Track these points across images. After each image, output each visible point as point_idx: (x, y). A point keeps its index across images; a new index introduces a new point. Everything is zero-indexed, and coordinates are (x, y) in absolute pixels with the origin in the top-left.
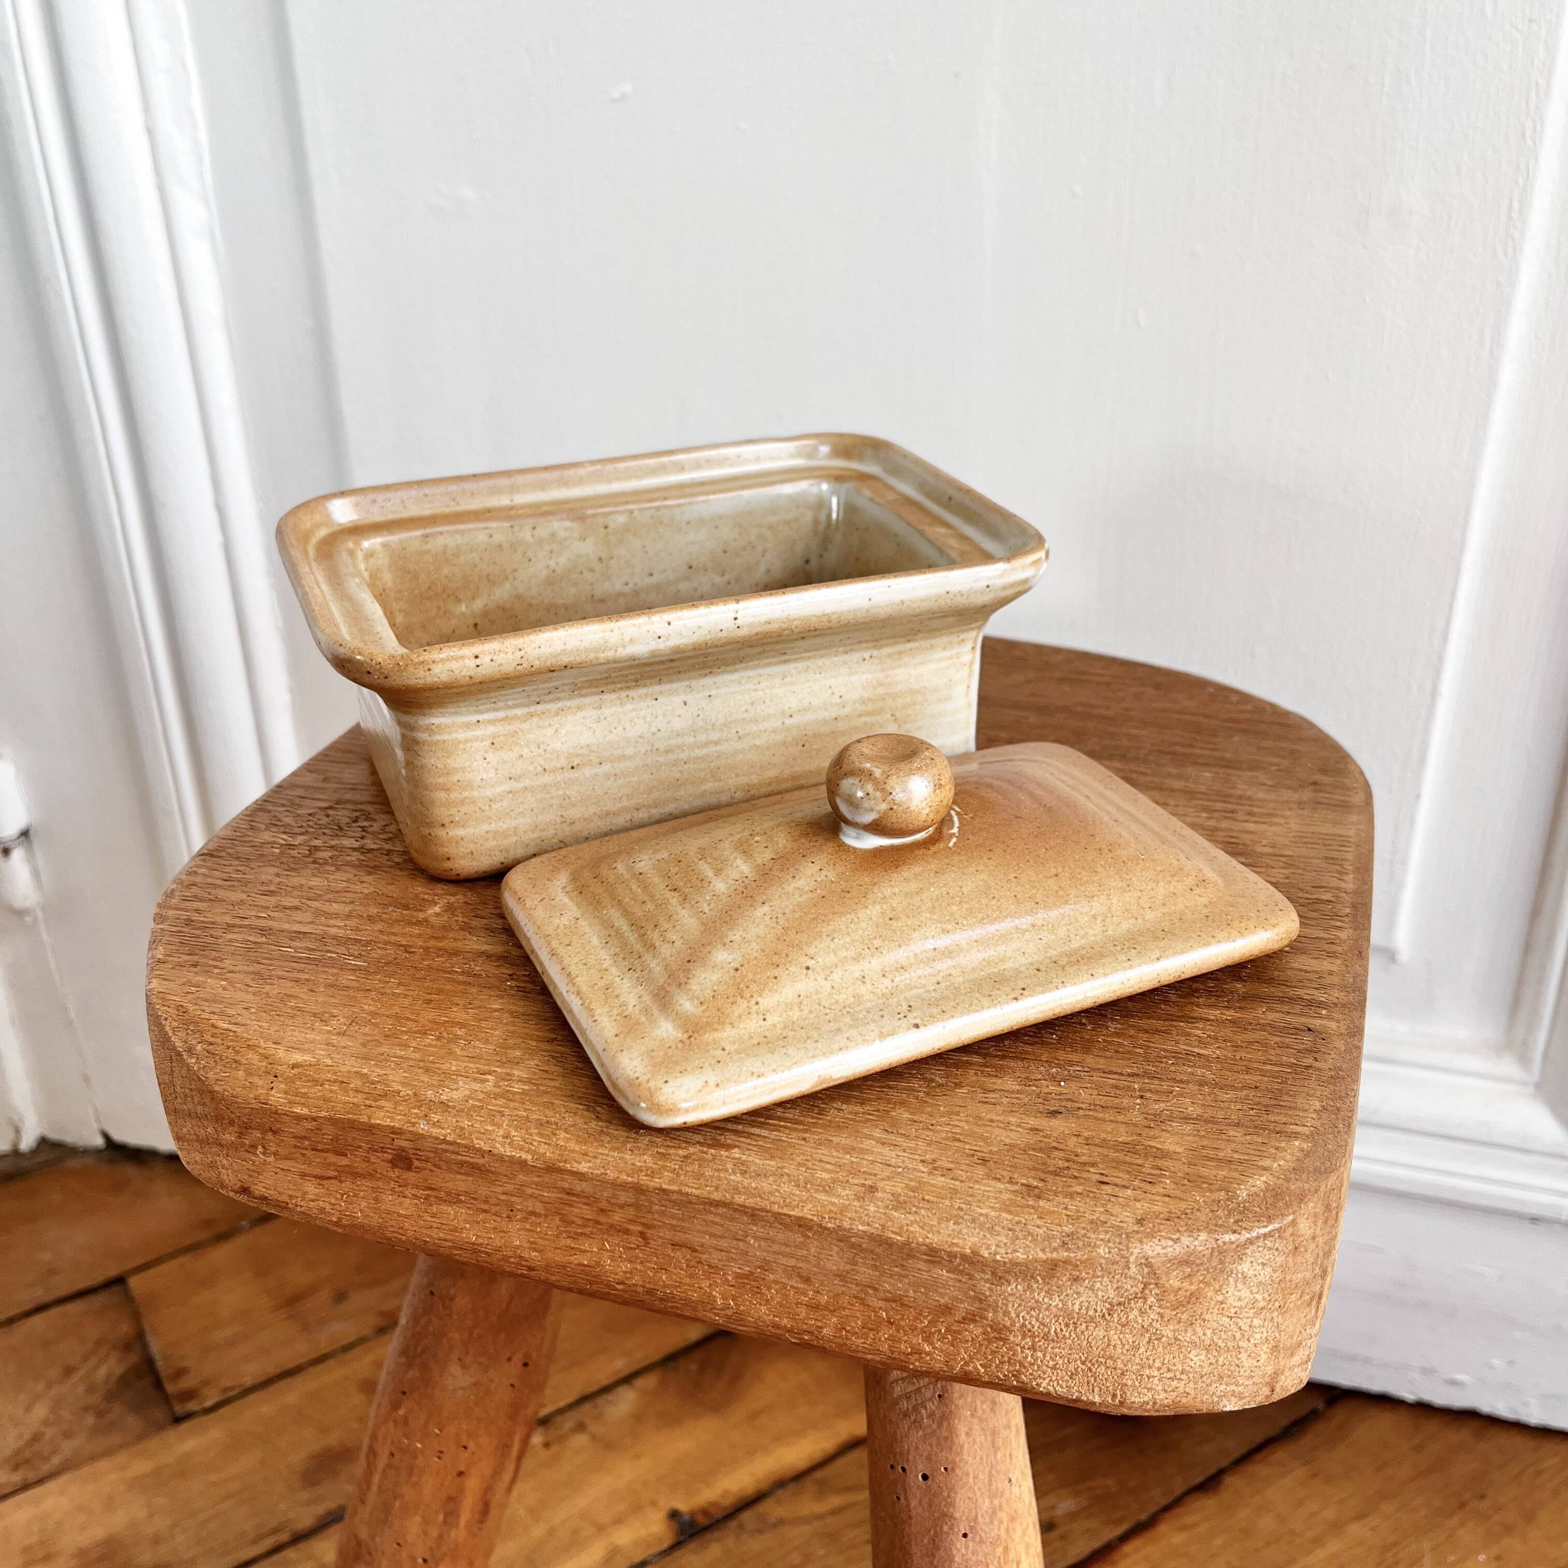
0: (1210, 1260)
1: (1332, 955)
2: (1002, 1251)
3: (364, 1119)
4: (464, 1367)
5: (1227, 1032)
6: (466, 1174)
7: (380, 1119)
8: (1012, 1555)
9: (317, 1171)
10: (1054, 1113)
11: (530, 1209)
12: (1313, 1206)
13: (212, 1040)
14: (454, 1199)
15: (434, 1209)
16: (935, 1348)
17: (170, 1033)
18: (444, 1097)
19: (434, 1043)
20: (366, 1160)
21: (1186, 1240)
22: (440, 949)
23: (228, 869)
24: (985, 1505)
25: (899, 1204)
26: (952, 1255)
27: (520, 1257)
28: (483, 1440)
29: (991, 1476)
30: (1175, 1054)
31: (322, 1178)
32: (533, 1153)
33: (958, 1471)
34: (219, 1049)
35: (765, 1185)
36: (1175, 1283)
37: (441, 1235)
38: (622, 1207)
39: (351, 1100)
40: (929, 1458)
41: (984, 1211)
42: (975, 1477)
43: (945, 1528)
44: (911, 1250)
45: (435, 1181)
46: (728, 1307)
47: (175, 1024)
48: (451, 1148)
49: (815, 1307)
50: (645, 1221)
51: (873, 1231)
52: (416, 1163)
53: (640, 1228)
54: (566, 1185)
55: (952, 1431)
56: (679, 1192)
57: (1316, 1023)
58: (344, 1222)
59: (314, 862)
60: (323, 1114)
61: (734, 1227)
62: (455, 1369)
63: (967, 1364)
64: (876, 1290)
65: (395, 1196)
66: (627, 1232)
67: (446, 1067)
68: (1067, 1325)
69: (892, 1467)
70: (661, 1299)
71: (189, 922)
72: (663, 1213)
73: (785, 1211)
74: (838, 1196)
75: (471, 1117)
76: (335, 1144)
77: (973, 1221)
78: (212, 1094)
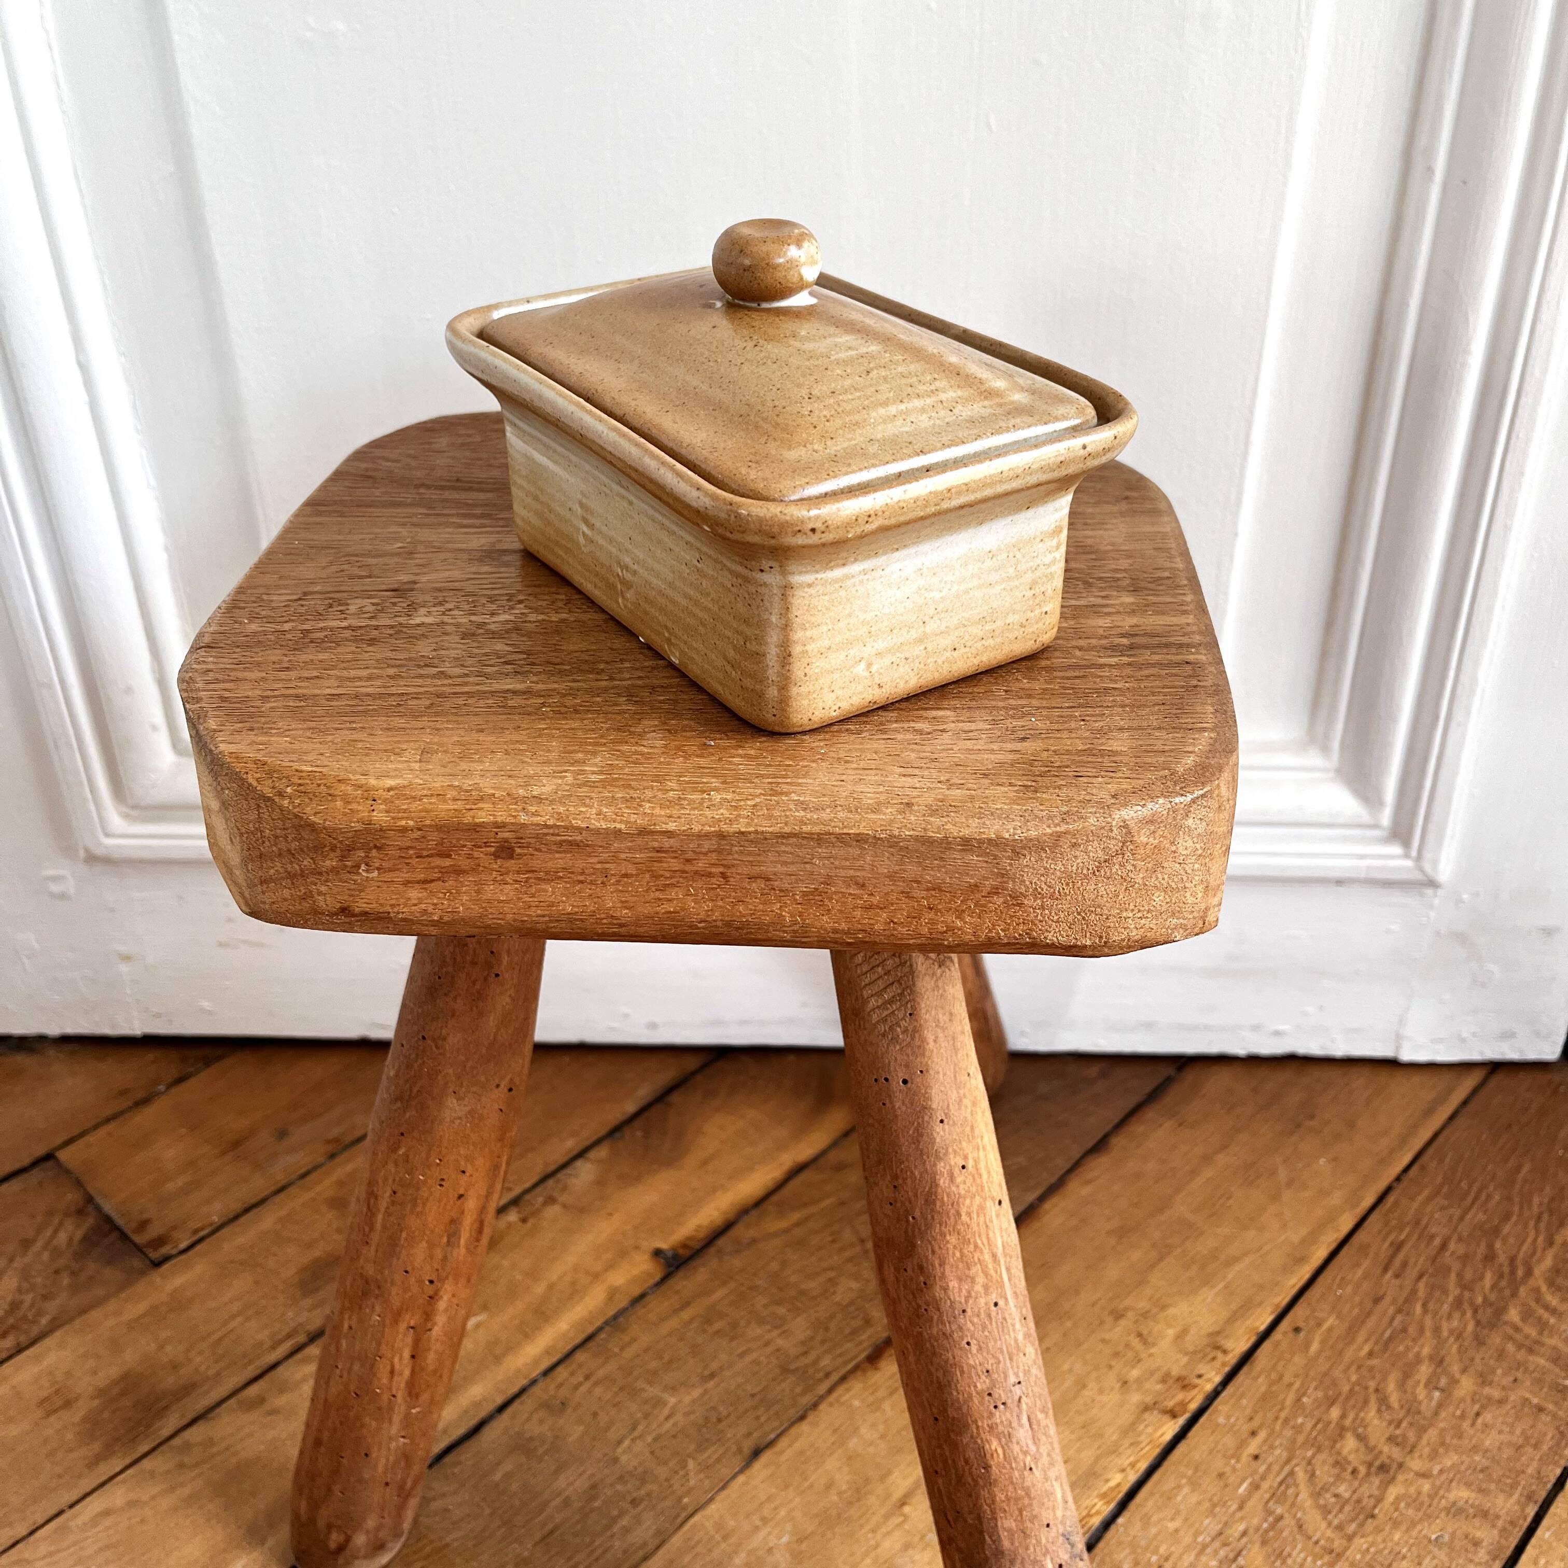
0: (1167, 818)
1: (1185, 612)
2: (1019, 832)
3: (467, 819)
4: (460, 1099)
5: (1128, 671)
6: (565, 852)
7: (483, 817)
8: (977, 1132)
9: (422, 876)
10: (1024, 739)
11: (623, 872)
12: (1226, 775)
13: (300, 781)
14: (552, 876)
15: (533, 890)
16: (966, 923)
17: (255, 784)
18: (535, 793)
19: (505, 757)
20: (470, 856)
21: (1150, 805)
23: (235, 656)
24: (954, 1096)
25: (932, 811)
26: (981, 842)
28: (480, 1162)
29: (955, 1072)
30: (1097, 691)
31: (425, 882)
32: (627, 822)
33: (931, 1072)
34: (311, 788)
35: (825, 815)
36: (1144, 839)
37: (539, 912)
38: (705, 854)
39: (451, 807)
40: (907, 1066)
41: (999, 807)
42: (945, 1075)
43: (926, 1118)
44: (949, 843)
45: (535, 863)
46: (795, 923)
47: (259, 775)
48: (551, 831)
49: (869, 908)
50: (725, 862)
51: (917, 834)
52: (518, 851)
53: (721, 870)
54: (656, 844)
55: (923, 1040)
56: (756, 832)
57: (1191, 658)
58: (446, 919)
59: (312, 642)
60: (428, 823)
61: (802, 852)
62: (451, 1102)
63: (990, 931)
64: (918, 882)
65: (497, 885)
66: (710, 875)
67: (525, 772)
68: (1067, 884)
69: (876, 1080)
70: (738, 928)
71: (224, 699)
72: (741, 852)
73: (845, 831)
74: (885, 814)
75: (564, 804)
76: (440, 848)
77: (992, 814)
78: (312, 827)
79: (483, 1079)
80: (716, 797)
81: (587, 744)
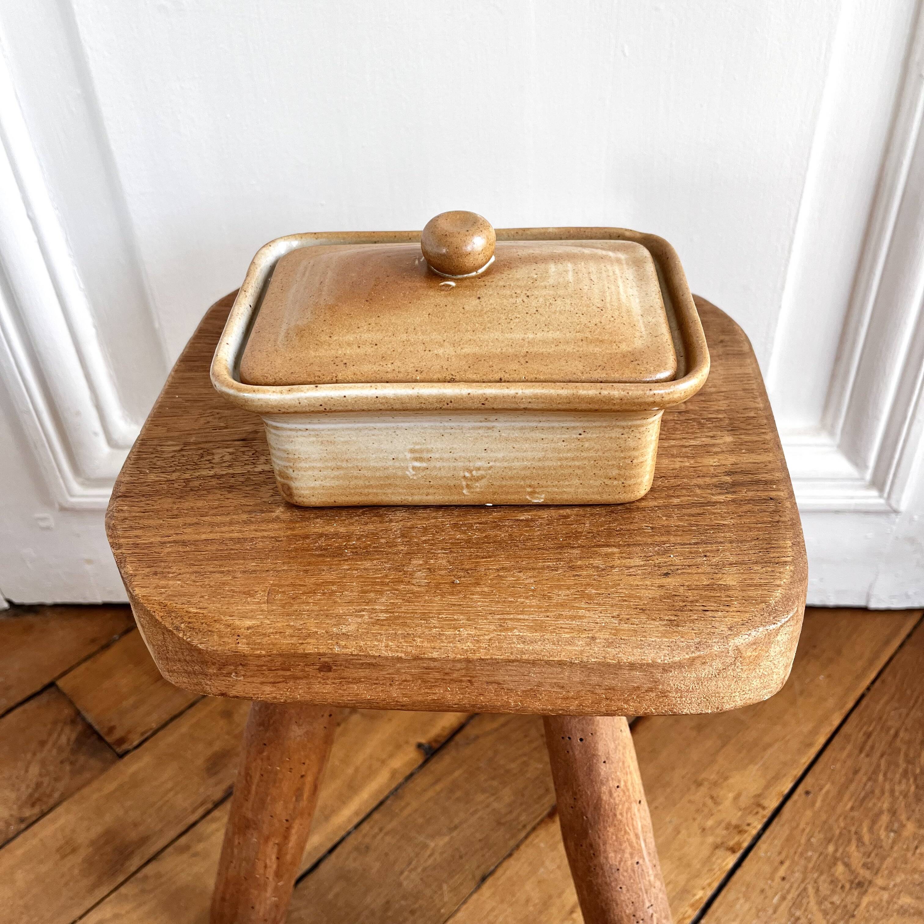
0: (764, 639)
1: (766, 450)
2: (668, 658)
3: (300, 651)
4: (299, 726)
5: (732, 508)
6: (365, 668)
7: (310, 649)
8: (626, 765)
9: (272, 680)
10: (667, 574)
11: (404, 679)
13: (190, 620)
14: (358, 681)
15: (345, 687)
16: (630, 706)
17: (160, 620)
18: (344, 631)
19: (322, 597)
20: (303, 670)
21: (754, 633)
22: (296, 536)
23: (142, 504)
24: (612, 746)
25: (610, 644)
26: (642, 665)
27: (397, 701)
28: (312, 757)
29: (613, 731)
30: (712, 527)
31: (274, 683)
32: (405, 653)
33: (598, 734)
34: (196, 625)
35: (537, 647)
36: (749, 654)
37: (349, 698)
38: (458, 670)
39: (290, 642)
40: (583, 730)
41: (653, 640)
42: (606, 734)
43: (595, 761)
44: (620, 666)
45: (345, 674)
46: (517, 705)
47: (162, 614)
48: (356, 657)
49: (566, 698)
50: (471, 675)
51: (599, 660)
52: (334, 668)
53: (469, 678)
54: (425, 665)
56: (491, 658)
57: (773, 494)
58: (289, 701)
59: (192, 490)
60: (274, 652)
61: (523, 670)
62: (294, 728)
64: (600, 686)
65: (321, 685)
66: (461, 681)
67: (336, 611)
68: (698, 684)
69: (563, 738)
70: (479, 708)
73: (551, 659)
74: (577, 646)
75: (363, 640)
76: (283, 666)
77: (649, 645)
78: (200, 651)
79: (313, 713)
80: (464, 632)
81: (376, 583)
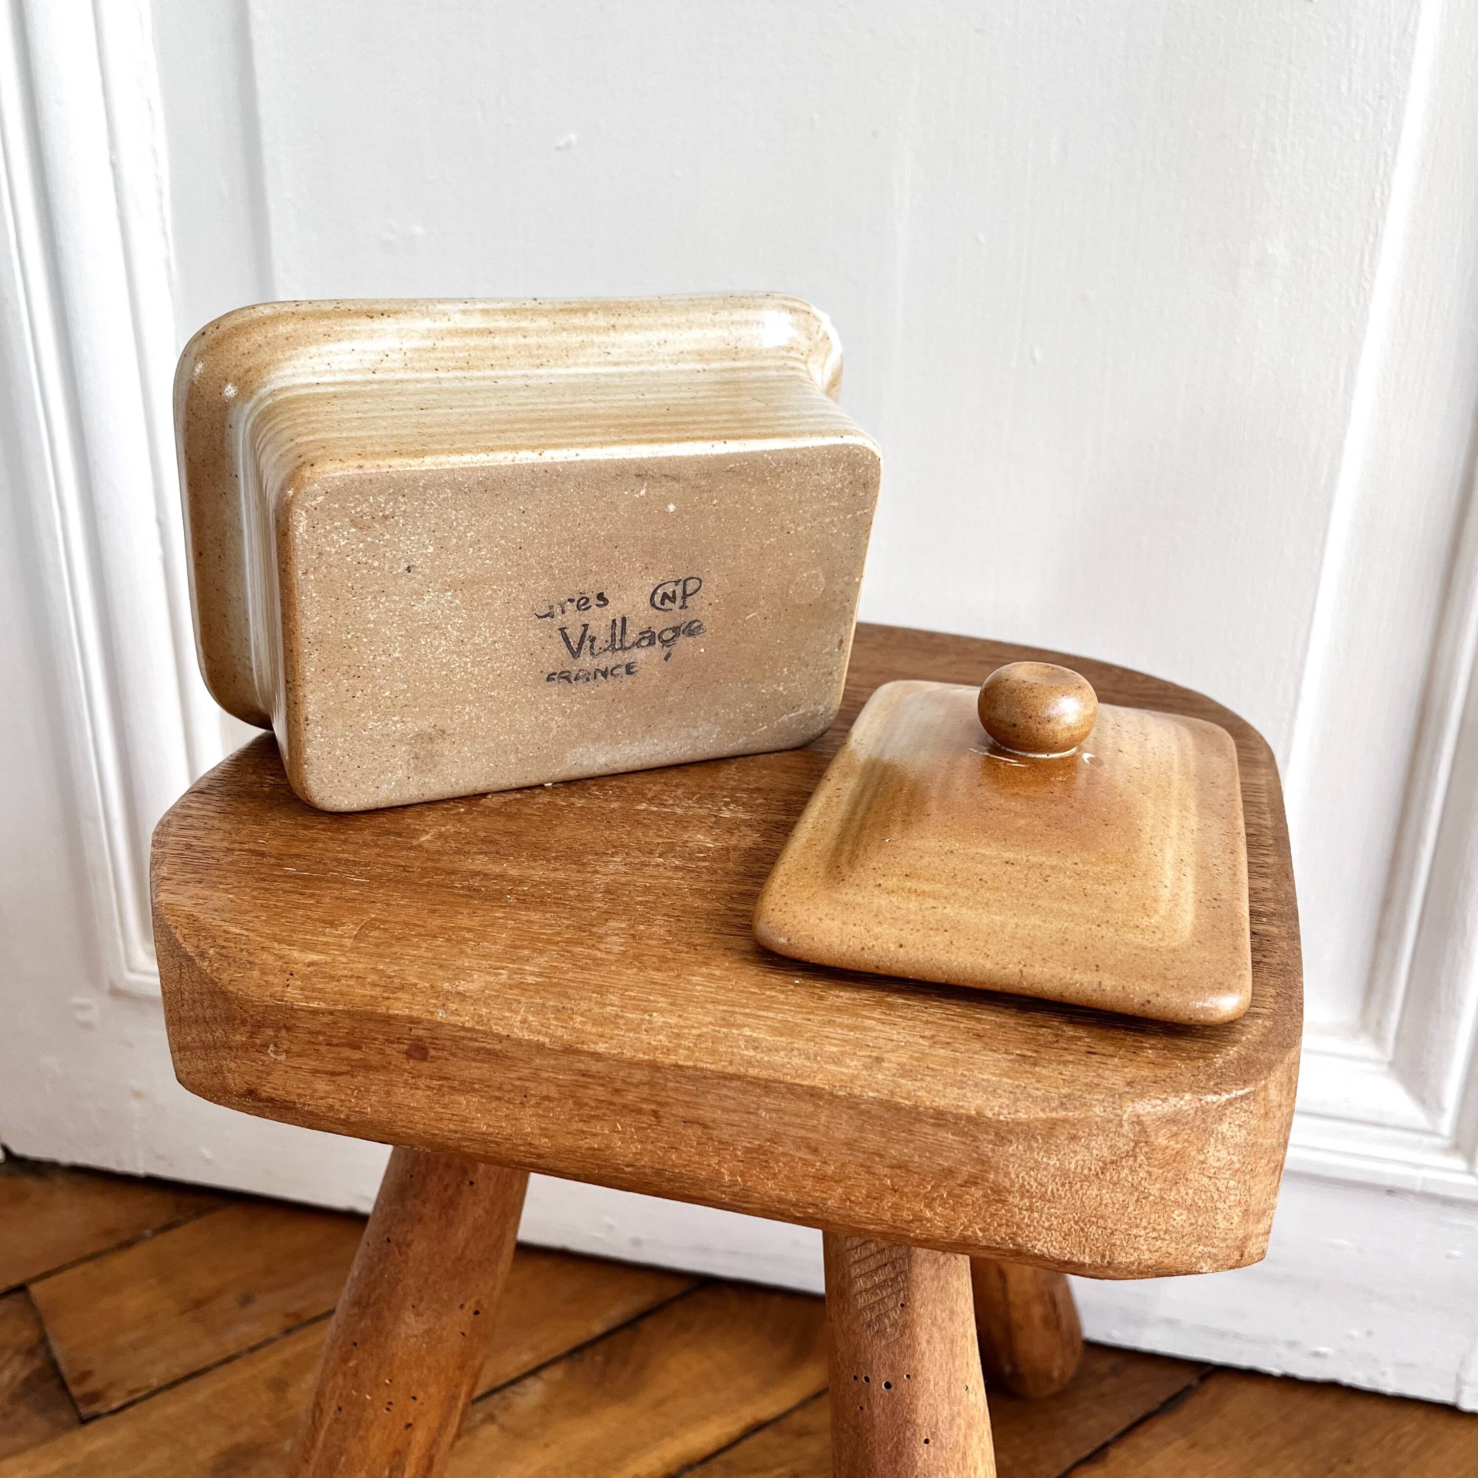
0: (1194, 1120)
1: (1263, 875)
2: (1005, 1111)
3: (382, 1010)
4: (418, 1315)
6: (482, 1061)
7: (399, 1009)
8: (971, 1461)
9: (330, 1067)
11: (544, 1093)
12: (1278, 1074)
13: (225, 944)
14: (466, 1088)
15: (446, 1100)
16: (936, 1214)
17: (181, 940)
18: (460, 989)
19: (445, 944)
20: (381, 1052)
21: (1173, 1100)
22: (438, 869)
23: (222, 804)
24: (945, 1412)
25: (905, 1072)
26: (958, 1117)
27: (530, 1144)
28: (433, 1390)
29: (949, 1383)
31: (333, 1074)
32: (551, 1036)
33: (919, 1378)
34: (232, 952)
35: (779, 1058)
36: (1162, 1141)
37: (451, 1126)
38: (636, 1086)
39: (368, 993)
40: (892, 1367)
41: (986, 1077)
42: (936, 1384)
43: (908, 1434)
44: (919, 1113)
45: (450, 1070)
46: (734, 1183)
47: (186, 931)
48: (469, 1035)
49: (821, 1178)
50: (658, 1099)
51: (882, 1097)
52: (432, 1052)
53: (653, 1107)
54: (582, 1066)
55: (913, 1338)
56: (695, 1068)
57: (1259, 928)
58: (353, 1119)
60: (340, 1007)
61: (748, 1099)
62: (409, 1317)
63: (966, 1228)
64: (881, 1156)
65: (408, 1089)
66: (640, 1111)
67: (459, 963)
68: (1063, 1185)
69: (855, 1378)
70: (669, 1180)
71: (189, 847)
72: (676, 1090)
73: (797, 1081)
74: (848, 1067)
75: (486, 1005)
76: (351, 1037)
77: (976, 1085)
78: (225, 995)
79: (445, 1296)
80: (658, 1019)
81: (539, 940)
